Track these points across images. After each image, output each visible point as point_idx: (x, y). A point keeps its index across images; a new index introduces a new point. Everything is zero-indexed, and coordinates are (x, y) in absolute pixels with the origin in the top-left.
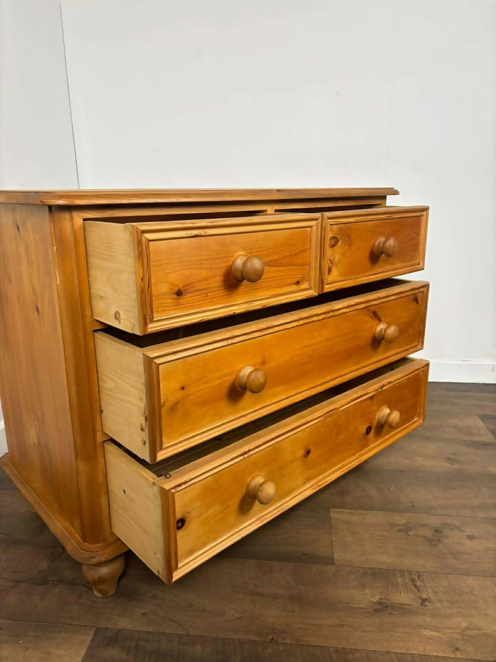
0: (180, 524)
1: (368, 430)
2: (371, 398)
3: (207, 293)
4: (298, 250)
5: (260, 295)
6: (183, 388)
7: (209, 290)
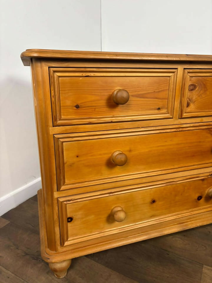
0: (69, 220)
1: (200, 198)
2: (203, 180)
3: (95, 109)
4: (160, 90)
5: (131, 113)
6: (77, 157)
7: (97, 107)
